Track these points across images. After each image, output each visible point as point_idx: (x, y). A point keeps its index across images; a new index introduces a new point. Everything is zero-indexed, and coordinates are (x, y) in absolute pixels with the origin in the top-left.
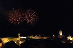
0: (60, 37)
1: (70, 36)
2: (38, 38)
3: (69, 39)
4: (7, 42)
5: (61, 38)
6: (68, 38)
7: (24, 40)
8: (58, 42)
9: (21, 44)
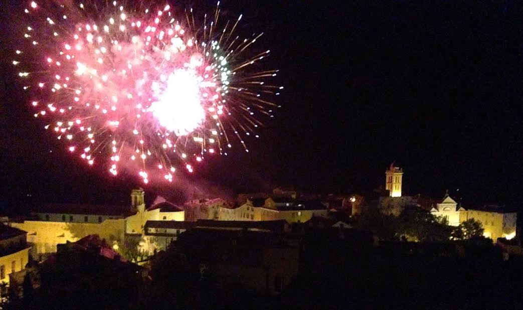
0: (390, 207)
1: (449, 199)
2: (258, 218)
3: (445, 220)
4: (59, 246)
5: (396, 212)
6: (434, 212)
7: (173, 231)
8: (376, 238)
9: (151, 258)
